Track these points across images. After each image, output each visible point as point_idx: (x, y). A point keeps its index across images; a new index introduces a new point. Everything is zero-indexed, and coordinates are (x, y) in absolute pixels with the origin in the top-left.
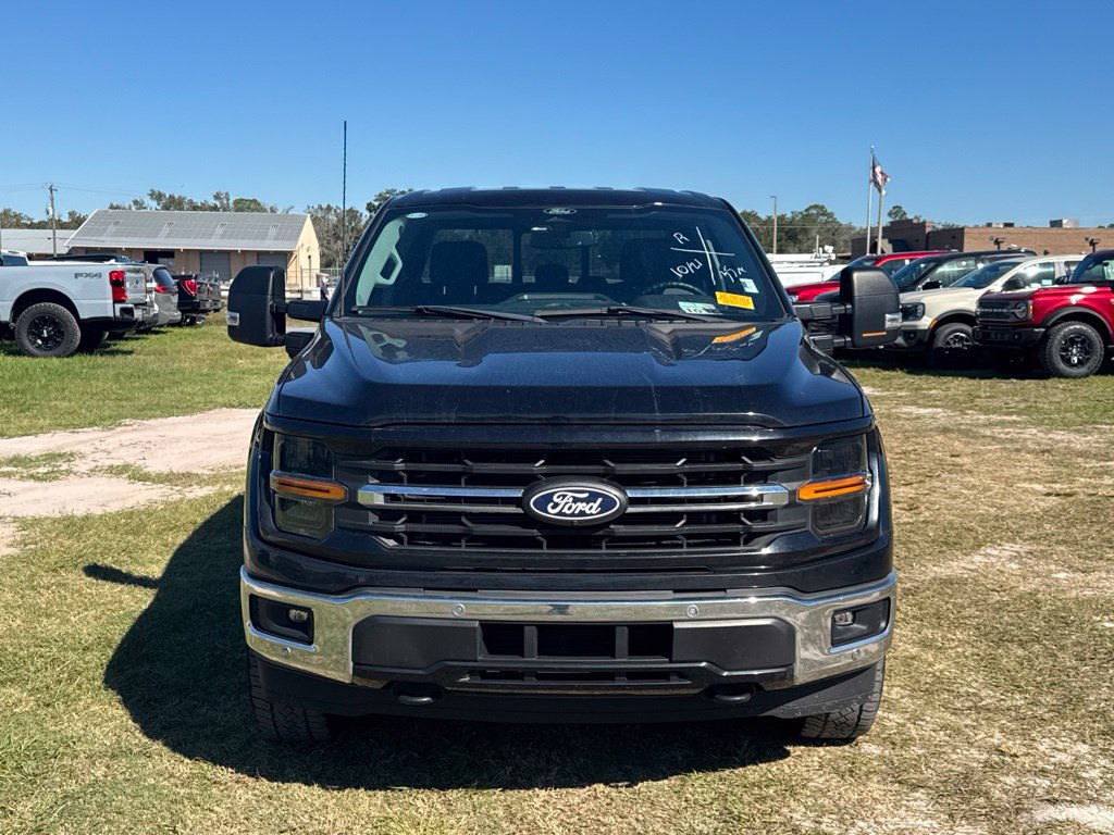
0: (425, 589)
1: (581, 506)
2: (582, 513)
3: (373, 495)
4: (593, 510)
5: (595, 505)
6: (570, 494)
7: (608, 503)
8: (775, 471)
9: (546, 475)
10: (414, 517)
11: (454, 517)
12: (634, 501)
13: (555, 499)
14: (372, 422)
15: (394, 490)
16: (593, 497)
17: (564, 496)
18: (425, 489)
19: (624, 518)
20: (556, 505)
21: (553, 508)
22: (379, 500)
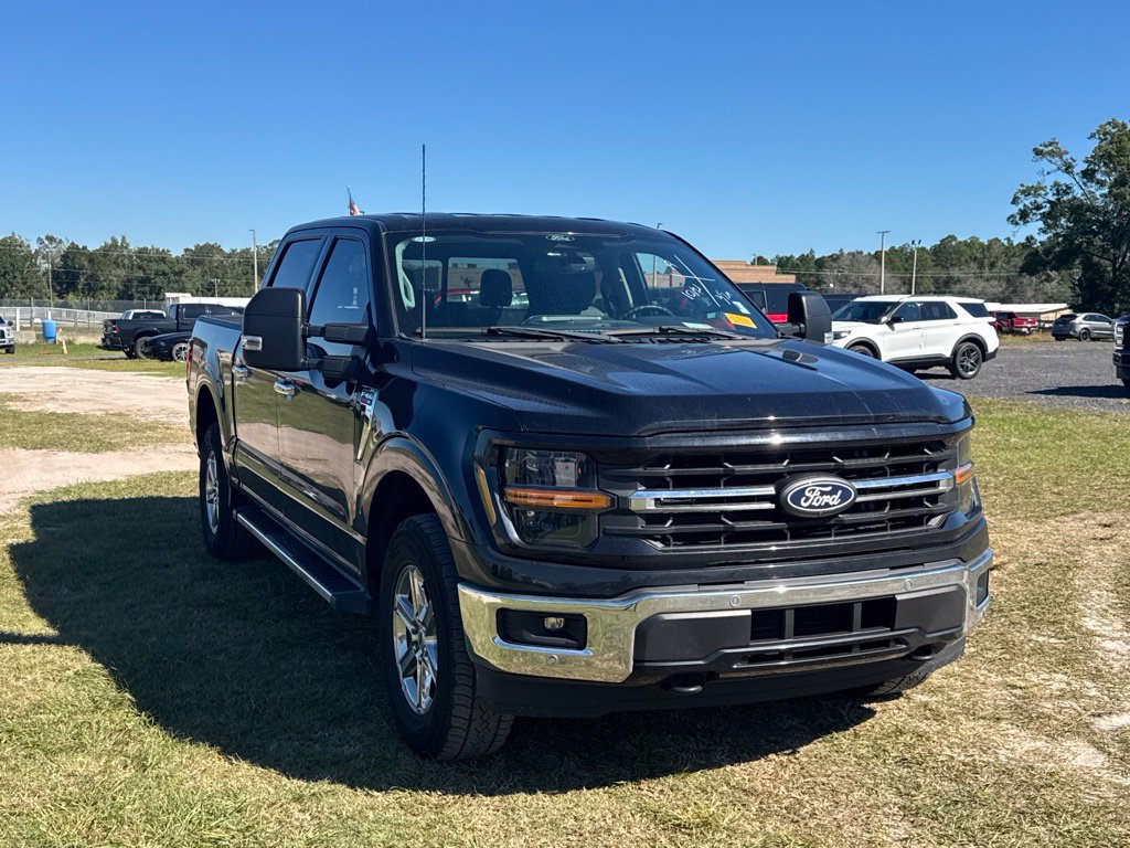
0: (699, 585)
1: (826, 499)
2: (827, 505)
3: (645, 500)
4: (834, 501)
5: (837, 497)
6: (818, 488)
7: (846, 494)
8: (942, 461)
9: (789, 473)
10: (680, 518)
11: (714, 517)
12: (861, 492)
13: (807, 493)
14: (645, 431)
15: (664, 495)
16: (835, 489)
17: (814, 490)
18: (692, 492)
19: (855, 508)
20: (808, 499)
21: (805, 501)
22: (651, 506)
